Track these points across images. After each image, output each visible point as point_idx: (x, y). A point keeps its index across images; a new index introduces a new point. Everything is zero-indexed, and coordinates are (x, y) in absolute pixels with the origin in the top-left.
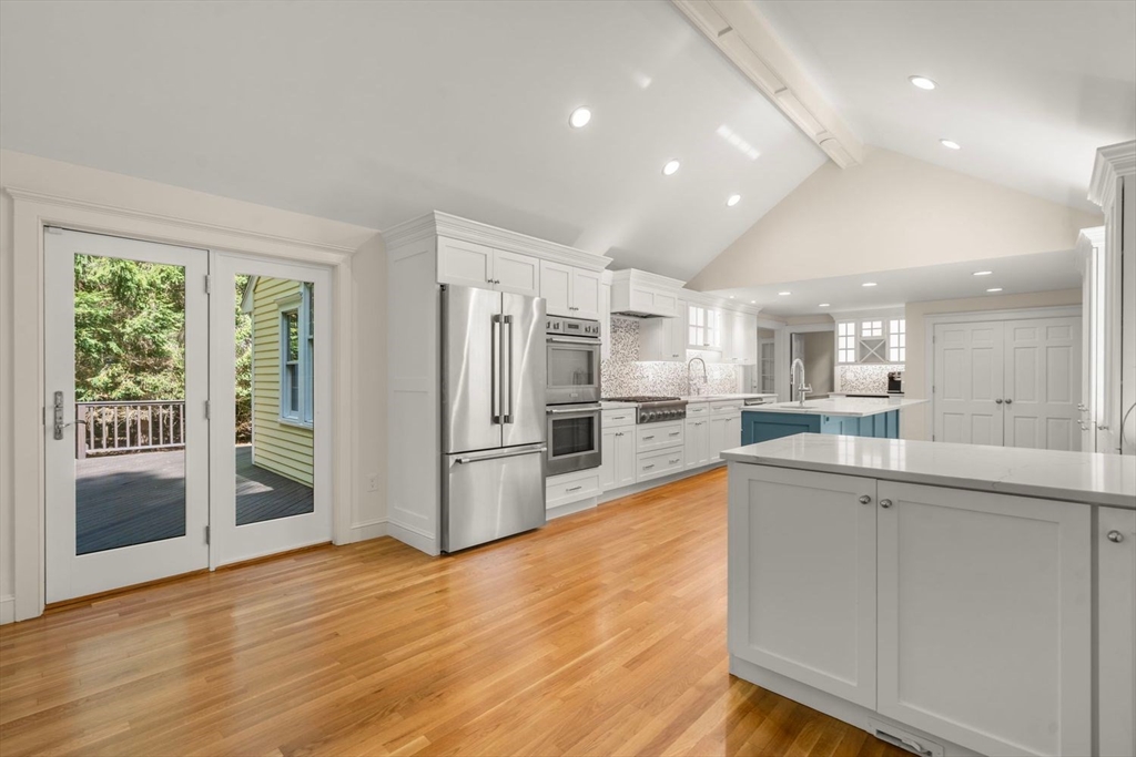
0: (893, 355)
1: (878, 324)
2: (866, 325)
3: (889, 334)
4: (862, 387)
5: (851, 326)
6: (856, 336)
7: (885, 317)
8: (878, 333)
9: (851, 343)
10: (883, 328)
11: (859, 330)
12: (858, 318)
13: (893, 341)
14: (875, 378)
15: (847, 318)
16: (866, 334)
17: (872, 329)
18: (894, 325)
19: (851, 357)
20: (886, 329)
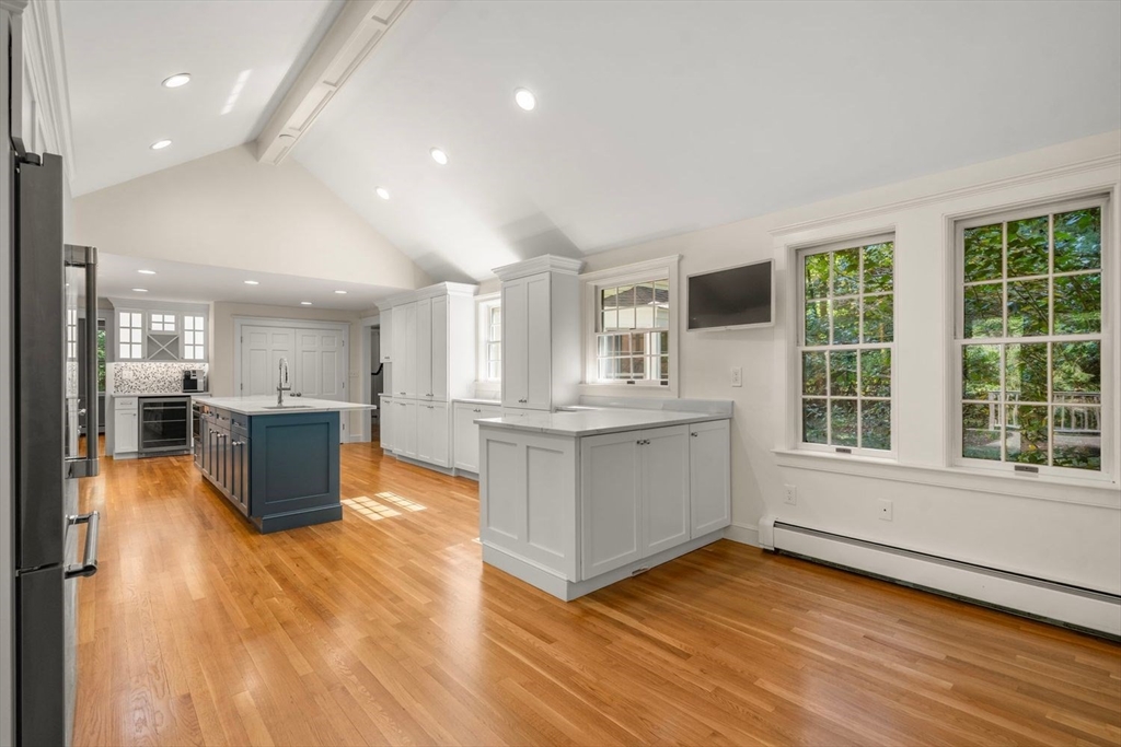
0: (188, 353)
1: (170, 318)
2: (156, 317)
3: (183, 330)
4: (143, 387)
5: (137, 319)
6: (143, 328)
7: (180, 312)
8: (170, 328)
9: (138, 336)
10: (176, 323)
11: (147, 323)
12: (146, 308)
13: (188, 337)
14: (160, 376)
15: (132, 307)
16: (156, 327)
17: (163, 323)
18: (188, 320)
19: (138, 352)
20: (179, 323)
